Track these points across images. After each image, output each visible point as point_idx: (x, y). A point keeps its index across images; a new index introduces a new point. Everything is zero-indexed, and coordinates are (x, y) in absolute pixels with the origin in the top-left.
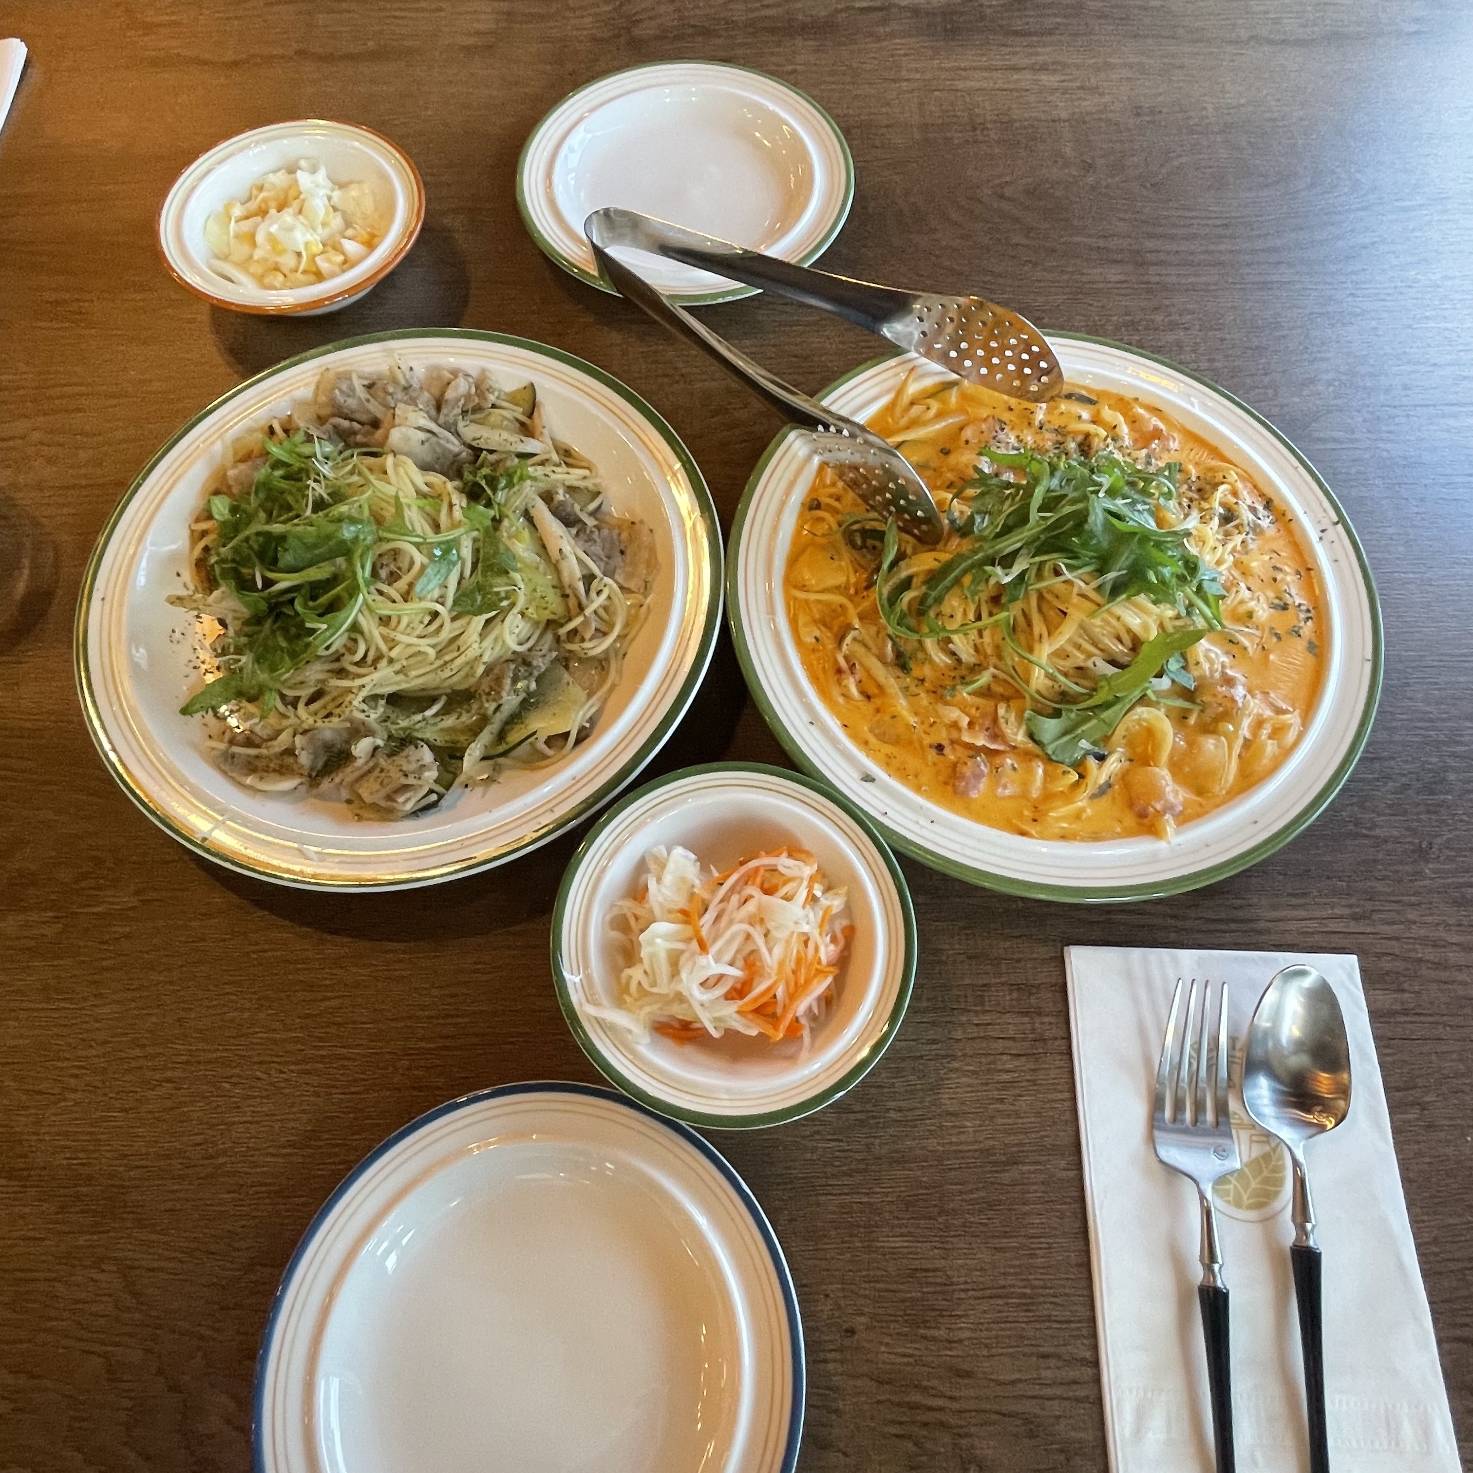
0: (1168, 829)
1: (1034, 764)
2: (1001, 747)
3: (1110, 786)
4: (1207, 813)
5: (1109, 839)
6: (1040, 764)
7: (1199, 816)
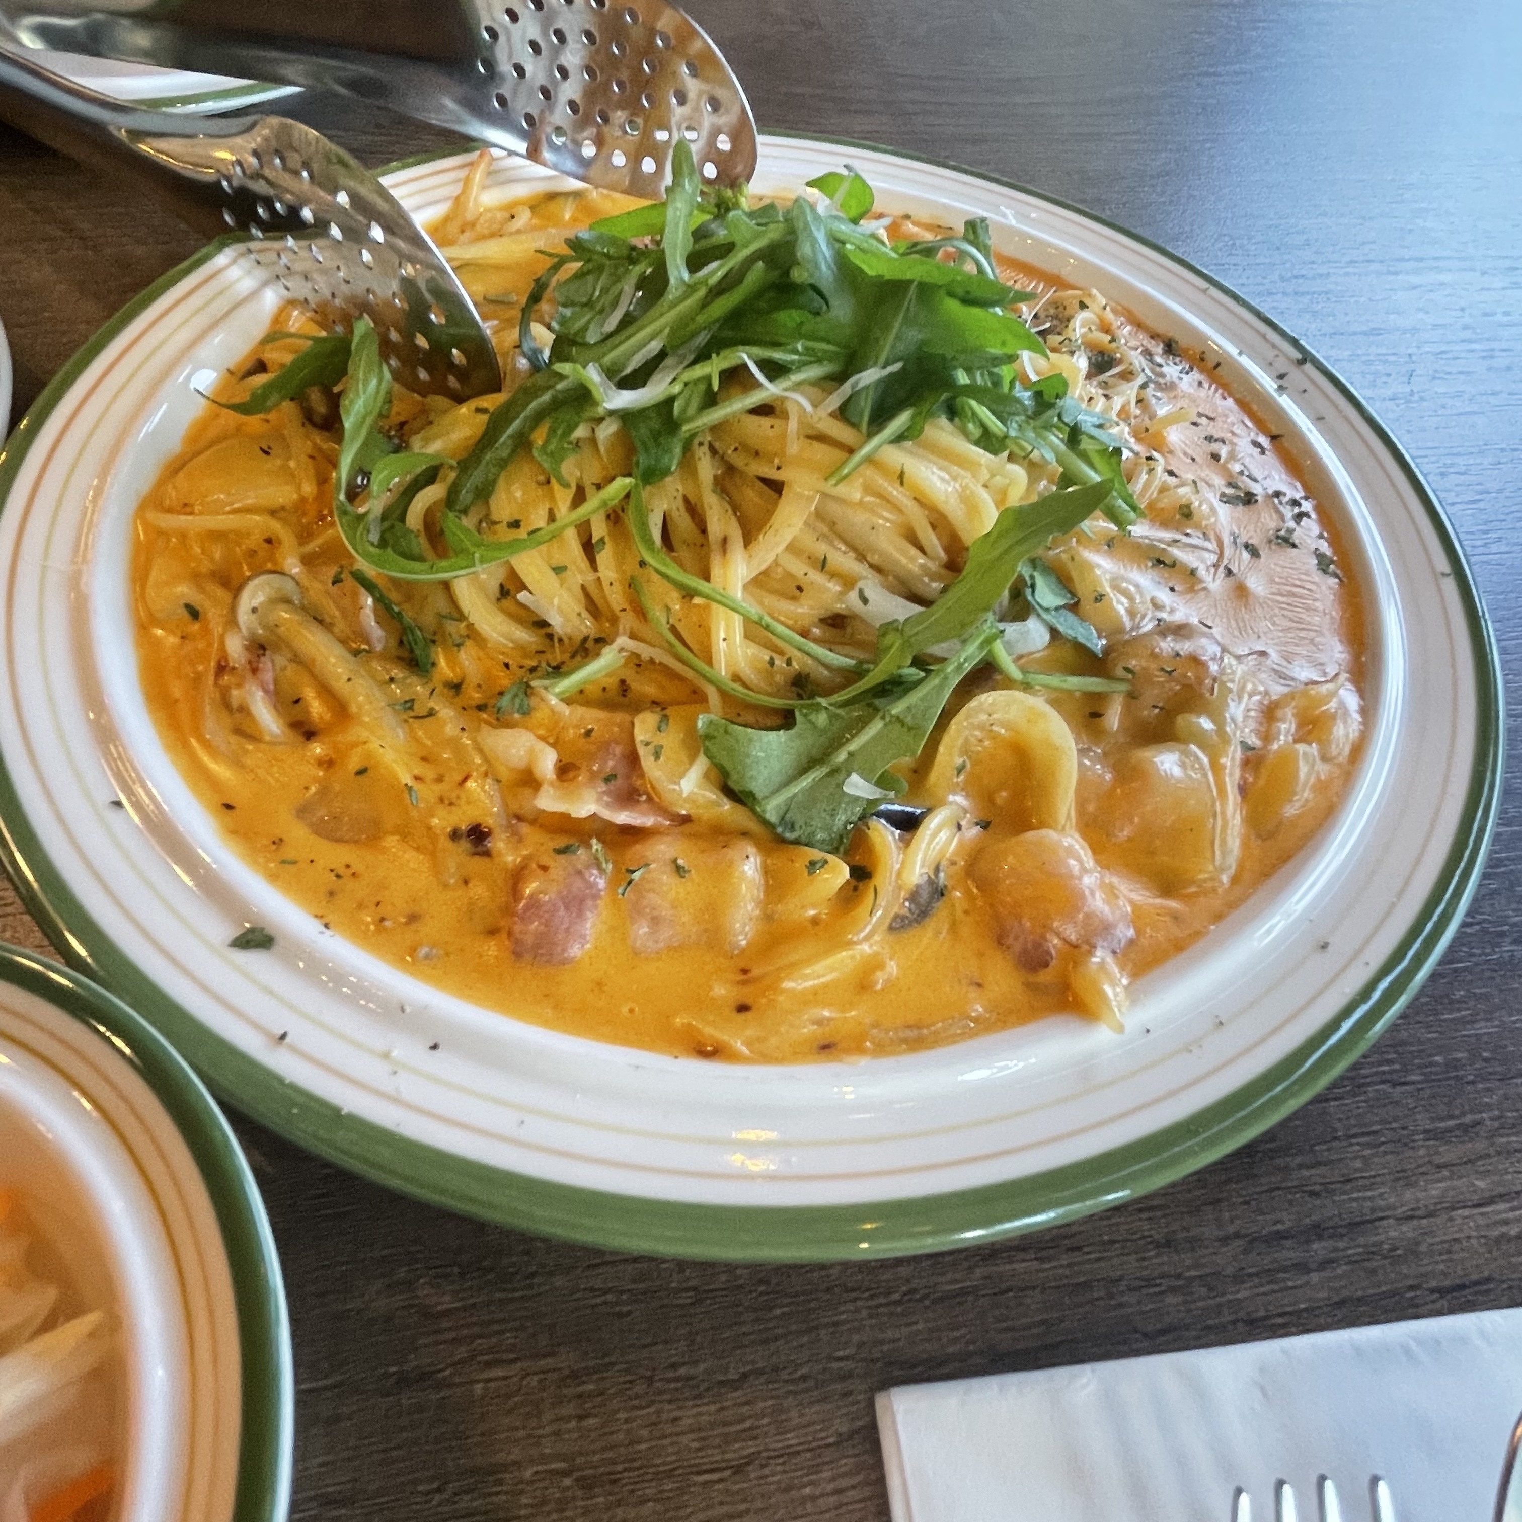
0: (1108, 989)
1: (732, 853)
2: (648, 821)
3: (940, 892)
4: (1198, 935)
5: (953, 1039)
6: (751, 850)
7: (1179, 946)
